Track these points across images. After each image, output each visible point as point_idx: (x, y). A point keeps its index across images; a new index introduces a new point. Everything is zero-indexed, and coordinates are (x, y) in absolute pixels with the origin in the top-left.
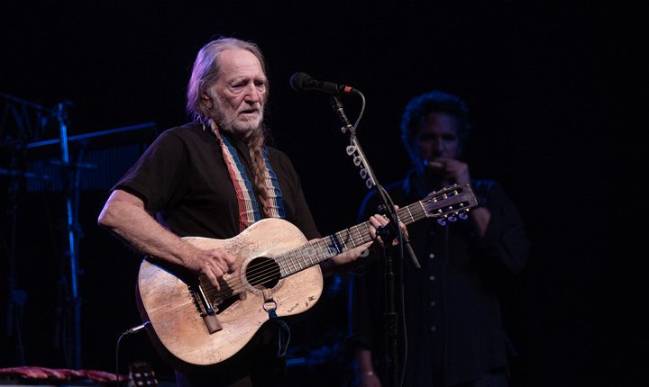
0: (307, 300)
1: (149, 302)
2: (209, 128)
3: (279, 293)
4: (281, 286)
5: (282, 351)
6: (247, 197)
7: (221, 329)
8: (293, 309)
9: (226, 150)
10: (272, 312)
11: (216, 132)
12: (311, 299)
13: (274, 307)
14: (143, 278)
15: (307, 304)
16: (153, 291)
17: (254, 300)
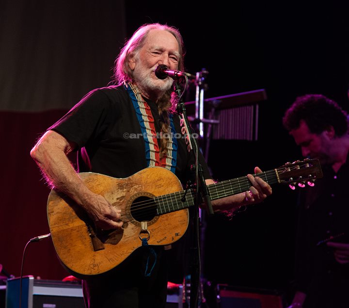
0: (174, 235)
1: (52, 219)
3: (153, 226)
4: (155, 221)
5: (148, 272)
7: (104, 249)
8: (161, 241)
10: (144, 241)
12: (177, 235)
13: (147, 237)
14: (51, 200)
15: (173, 239)
16: (57, 211)
17: (133, 229)
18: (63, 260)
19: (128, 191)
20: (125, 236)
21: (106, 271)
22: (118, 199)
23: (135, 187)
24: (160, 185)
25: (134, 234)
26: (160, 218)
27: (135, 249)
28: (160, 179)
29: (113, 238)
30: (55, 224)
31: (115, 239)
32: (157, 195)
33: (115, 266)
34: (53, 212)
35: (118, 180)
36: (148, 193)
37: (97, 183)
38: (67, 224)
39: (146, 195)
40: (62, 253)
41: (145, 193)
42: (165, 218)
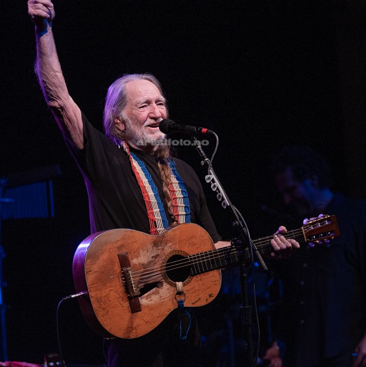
0: (208, 297)
1: (90, 279)
2: (122, 148)
3: (188, 287)
4: (190, 281)
6: (153, 200)
7: (141, 311)
8: (196, 302)
9: (135, 164)
10: (180, 303)
11: (127, 150)
12: (211, 296)
13: (183, 298)
14: (89, 259)
15: (207, 300)
16: (95, 270)
17: (168, 289)
18: (101, 323)
19: (163, 249)
20: (161, 297)
21: (143, 334)
22: (153, 257)
23: (170, 244)
24: (193, 243)
25: (170, 294)
26: (194, 278)
27: (170, 312)
28: (194, 237)
29: (149, 299)
30: (93, 284)
31: (151, 300)
32: (191, 253)
33: (152, 329)
34: (91, 271)
35: (153, 237)
36: (182, 251)
37: (133, 240)
38: (105, 285)
39: (180, 254)
40: (100, 315)
41: (178, 251)
42: (199, 278)
